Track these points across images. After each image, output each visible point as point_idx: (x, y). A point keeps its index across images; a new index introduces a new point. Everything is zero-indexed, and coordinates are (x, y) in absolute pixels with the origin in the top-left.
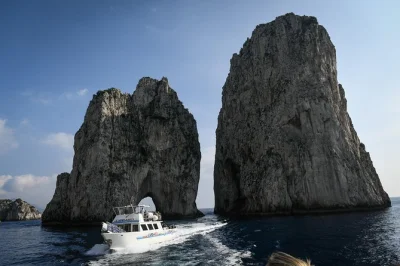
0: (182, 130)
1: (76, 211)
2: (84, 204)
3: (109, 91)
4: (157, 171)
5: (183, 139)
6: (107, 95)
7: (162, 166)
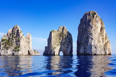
0: (68, 38)
1: (49, 53)
2: (50, 52)
3: (53, 31)
4: (63, 46)
5: (68, 40)
6: (53, 32)
7: (63, 45)
